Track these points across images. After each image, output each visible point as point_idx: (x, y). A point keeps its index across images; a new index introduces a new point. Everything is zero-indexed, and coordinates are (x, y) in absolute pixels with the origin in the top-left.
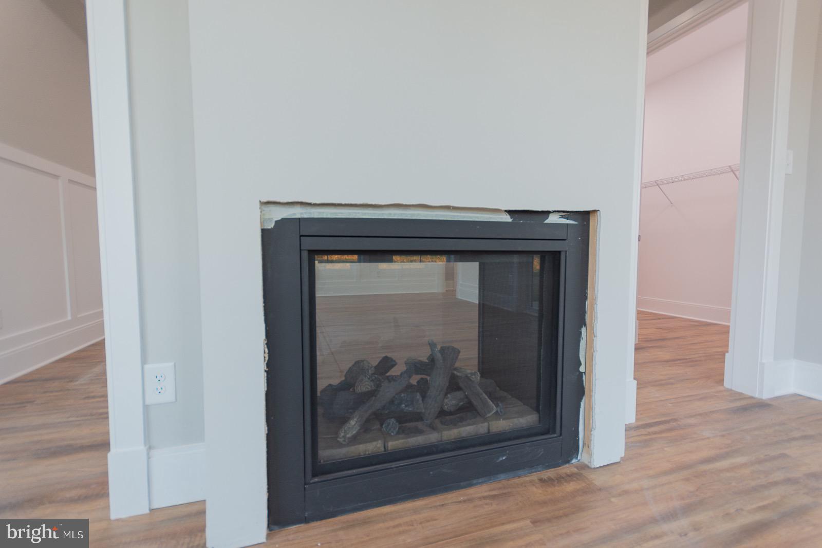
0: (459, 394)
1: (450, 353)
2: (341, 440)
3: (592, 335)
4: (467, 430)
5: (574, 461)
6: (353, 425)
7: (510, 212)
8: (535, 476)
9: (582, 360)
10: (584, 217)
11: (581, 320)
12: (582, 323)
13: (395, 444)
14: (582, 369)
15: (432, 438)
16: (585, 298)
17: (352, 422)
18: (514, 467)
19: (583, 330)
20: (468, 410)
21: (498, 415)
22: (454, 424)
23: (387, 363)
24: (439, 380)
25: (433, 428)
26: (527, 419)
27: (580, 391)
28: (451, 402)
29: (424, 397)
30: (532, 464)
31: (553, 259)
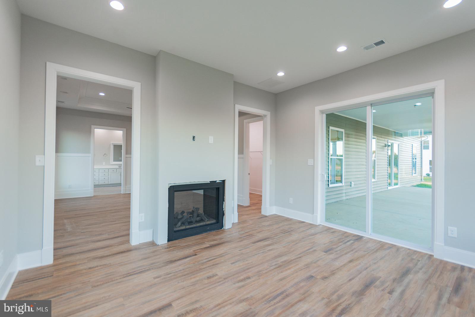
0: (200, 217)
1: (198, 209)
2: (177, 227)
3: (225, 203)
4: (202, 224)
5: (223, 229)
6: (179, 224)
7: (210, 181)
8: (215, 231)
9: (224, 208)
10: (224, 181)
11: (223, 200)
12: (224, 201)
13: (188, 227)
14: (224, 210)
15: (195, 225)
16: (224, 196)
17: (179, 223)
18: (210, 230)
19: (224, 202)
20: (202, 220)
21: (207, 221)
22: (199, 223)
23: (183, 212)
24: (195, 214)
25: (194, 224)
26: (214, 221)
27: (223, 214)
28: (198, 219)
29: (193, 218)
30: (214, 229)
31: (218, 189)
